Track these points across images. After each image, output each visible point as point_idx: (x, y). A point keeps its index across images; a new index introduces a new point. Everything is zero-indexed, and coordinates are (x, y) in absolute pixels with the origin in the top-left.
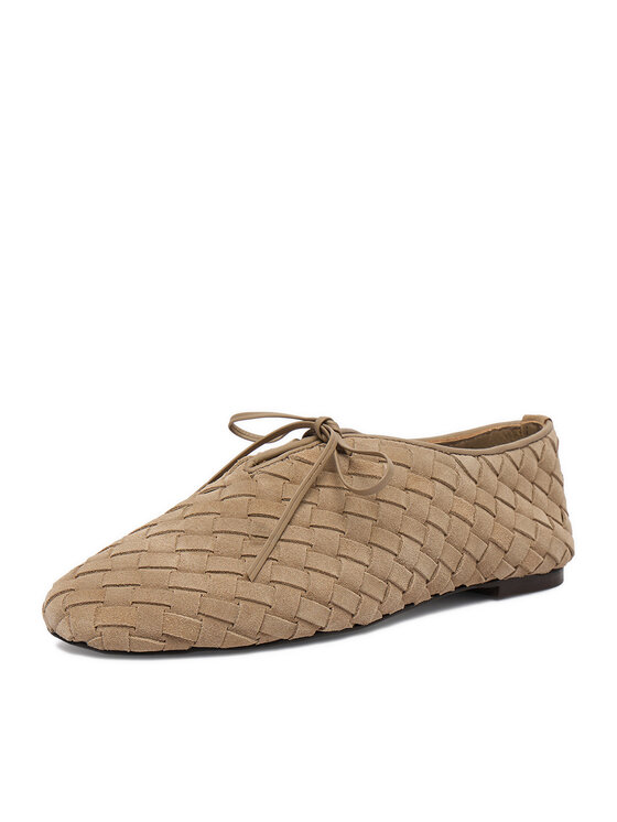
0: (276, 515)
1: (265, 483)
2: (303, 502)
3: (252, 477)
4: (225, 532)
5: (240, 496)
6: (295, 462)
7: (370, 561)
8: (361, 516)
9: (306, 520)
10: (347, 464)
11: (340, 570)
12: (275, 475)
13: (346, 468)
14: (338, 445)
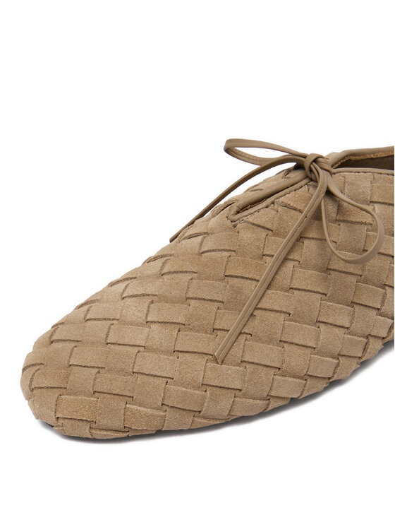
0: (255, 277)
1: (246, 235)
2: (286, 259)
3: (235, 226)
4: (199, 299)
5: (219, 250)
6: (280, 209)
7: (352, 323)
8: (344, 272)
9: (287, 282)
10: (335, 210)
11: (318, 339)
12: (259, 226)
13: (334, 215)
14: (328, 188)
